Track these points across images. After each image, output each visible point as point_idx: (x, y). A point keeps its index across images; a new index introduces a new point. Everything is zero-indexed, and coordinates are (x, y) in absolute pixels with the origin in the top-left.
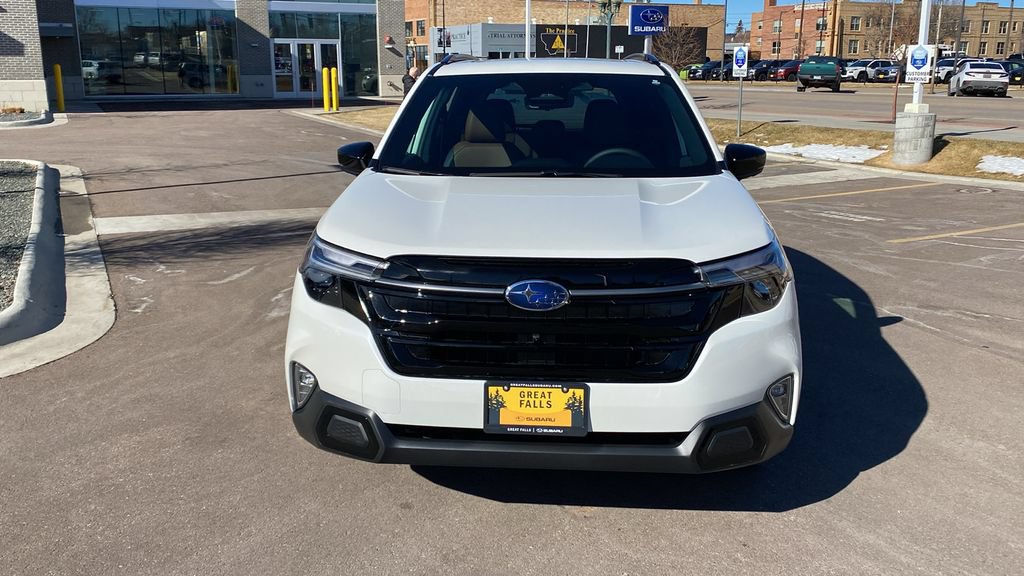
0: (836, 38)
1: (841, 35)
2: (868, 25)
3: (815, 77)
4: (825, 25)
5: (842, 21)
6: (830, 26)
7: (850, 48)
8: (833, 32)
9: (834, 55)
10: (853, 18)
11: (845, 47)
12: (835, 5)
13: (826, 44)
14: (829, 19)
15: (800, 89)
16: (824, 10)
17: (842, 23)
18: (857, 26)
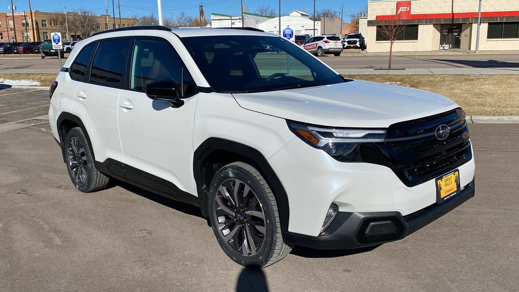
0: (35, 31)
1: (38, 30)
2: (51, 24)
3: (51, 51)
4: (27, 24)
5: (37, 22)
6: (30, 24)
7: (44, 36)
8: (33, 28)
9: (36, 41)
10: (42, 21)
11: (41, 36)
12: (31, 13)
13: (30, 34)
14: (29, 21)
15: (43, 57)
16: (25, 16)
17: (37, 23)
18: (45, 25)
